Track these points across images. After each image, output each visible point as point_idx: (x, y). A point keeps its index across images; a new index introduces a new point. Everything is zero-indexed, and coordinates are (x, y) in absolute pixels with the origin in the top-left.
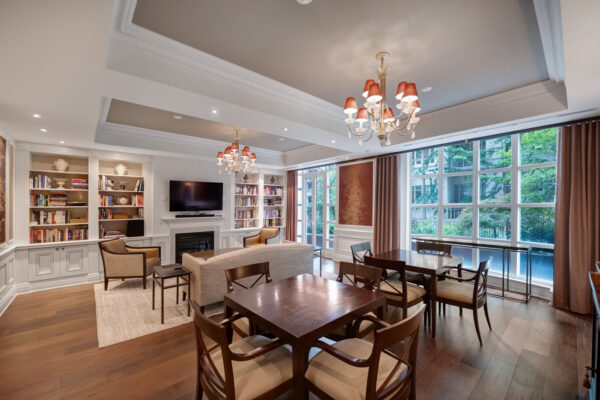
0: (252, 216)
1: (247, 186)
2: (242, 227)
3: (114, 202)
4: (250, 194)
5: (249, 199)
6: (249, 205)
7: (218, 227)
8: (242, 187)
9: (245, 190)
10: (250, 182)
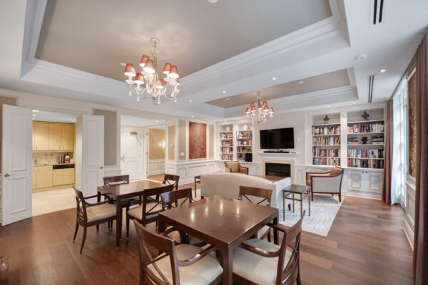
0: (337, 155)
1: (328, 127)
2: (325, 164)
3: (242, 143)
4: (332, 133)
5: (332, 139)
6: (331, 144)
7: (293, 161)
8: (323, 127)
9: (326, 130)
10: (331, 123)
